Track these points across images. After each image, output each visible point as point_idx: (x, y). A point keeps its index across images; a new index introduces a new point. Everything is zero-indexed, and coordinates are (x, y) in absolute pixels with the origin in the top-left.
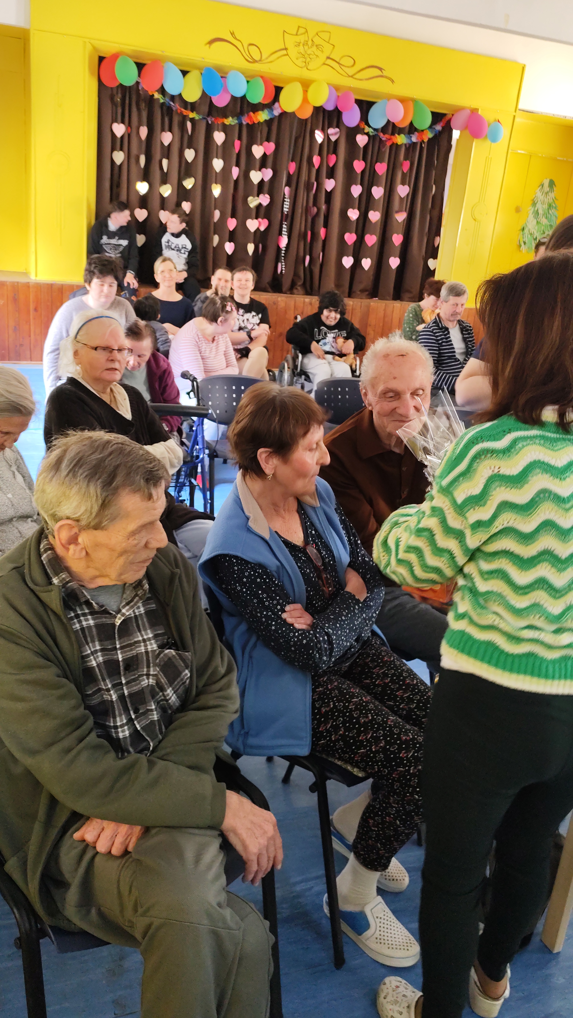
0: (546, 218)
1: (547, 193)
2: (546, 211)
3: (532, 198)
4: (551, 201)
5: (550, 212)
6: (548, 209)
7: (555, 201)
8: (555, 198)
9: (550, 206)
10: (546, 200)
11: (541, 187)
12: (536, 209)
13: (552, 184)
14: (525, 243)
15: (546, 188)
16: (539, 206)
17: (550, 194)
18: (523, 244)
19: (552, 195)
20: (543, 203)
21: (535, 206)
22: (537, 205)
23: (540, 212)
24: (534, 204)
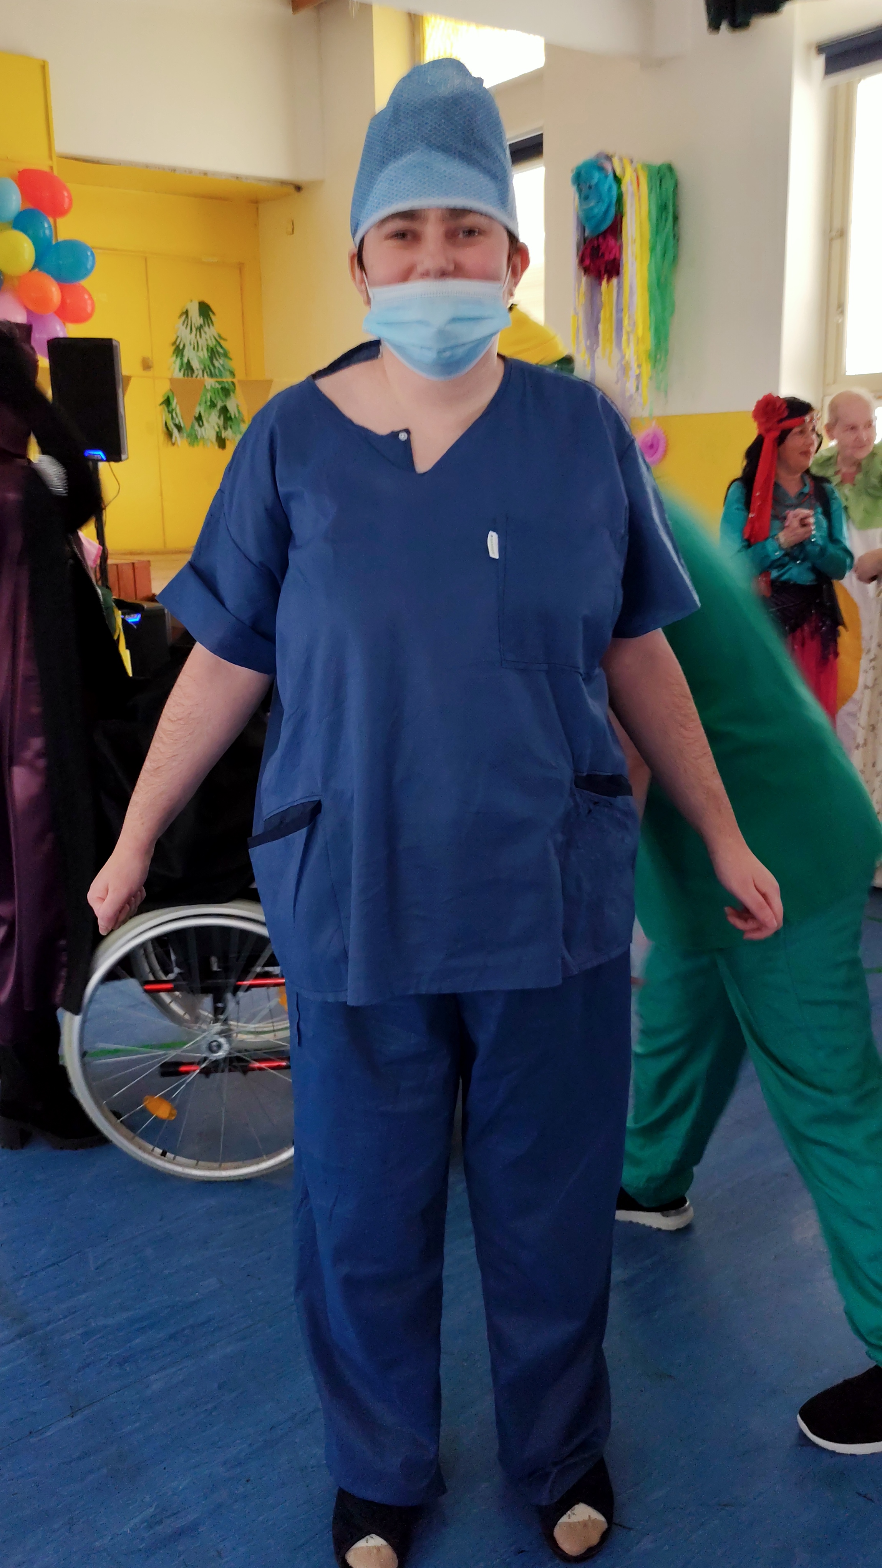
0: (211, 375)
1: (200, 328)
2: (208, 363)
3: (173, 340)
4: (212, 343)
5: (216, 364)
6: (211, 359)
7: (223, 343)
8: (220, 336)
9: (213, 353)
10: (202, 342)
11: (184, 317)
12: (185, 360)
13: (205, 310)
14: (179, 428)
15: (196, 318)
16: (189, 353)
17: (206, 328)
18: (175, 432)
19: (210, 332)
20: (196, 347)
21: (182, 356)
22: (186, 352)
23: (195, 364)
24: (179, 351)
